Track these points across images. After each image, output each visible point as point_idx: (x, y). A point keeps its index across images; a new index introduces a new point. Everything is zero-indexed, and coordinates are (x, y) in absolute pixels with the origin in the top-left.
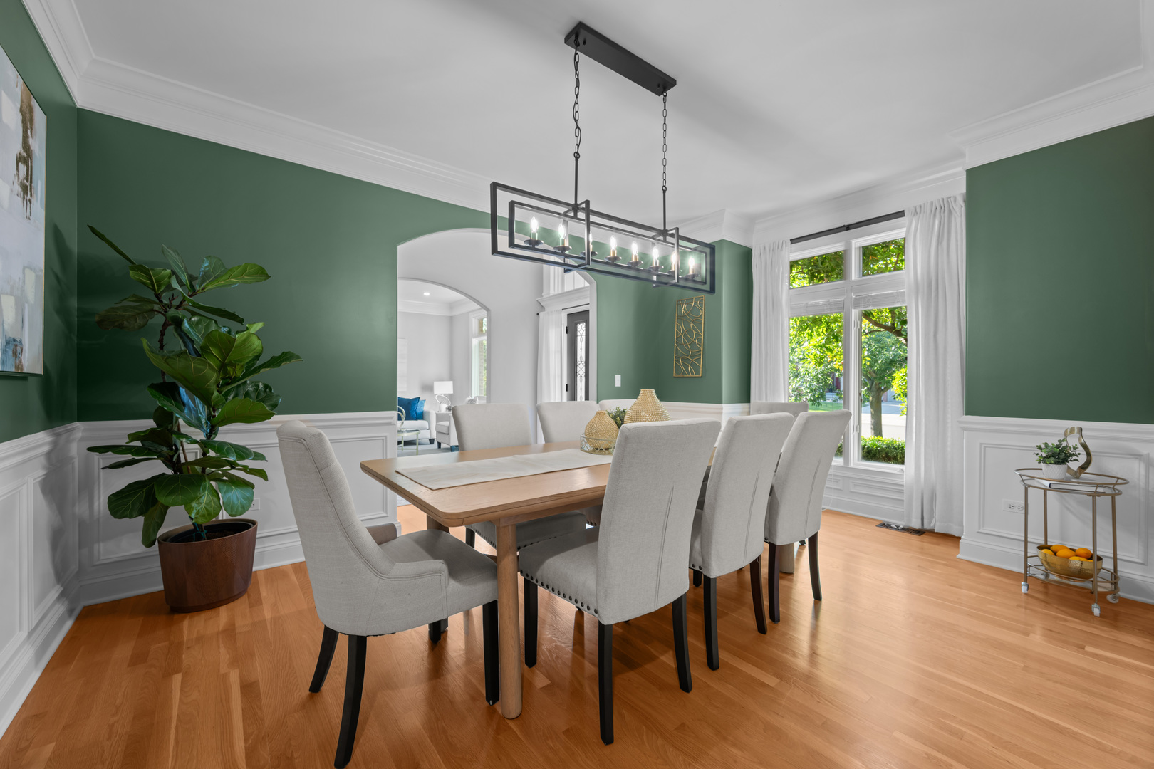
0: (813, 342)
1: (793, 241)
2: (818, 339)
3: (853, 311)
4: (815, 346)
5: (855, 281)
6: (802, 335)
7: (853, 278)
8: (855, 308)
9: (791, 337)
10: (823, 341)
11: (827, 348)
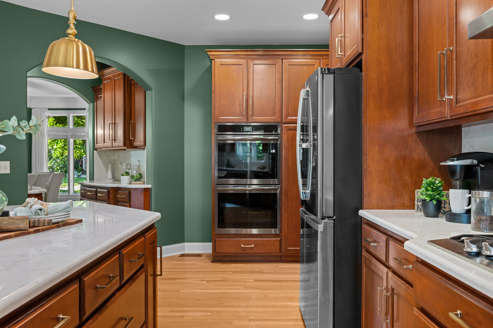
0: (59, 146)
1: (49, 109)
2: (61, 144)
3: (71, 139)
4: (59, 147)
5: (71, 129)
6: (53, 143)
7: (71, 128)
8: (72, 138)
9: (49, 144)
10: (63, 146)
11: (65, 148)
